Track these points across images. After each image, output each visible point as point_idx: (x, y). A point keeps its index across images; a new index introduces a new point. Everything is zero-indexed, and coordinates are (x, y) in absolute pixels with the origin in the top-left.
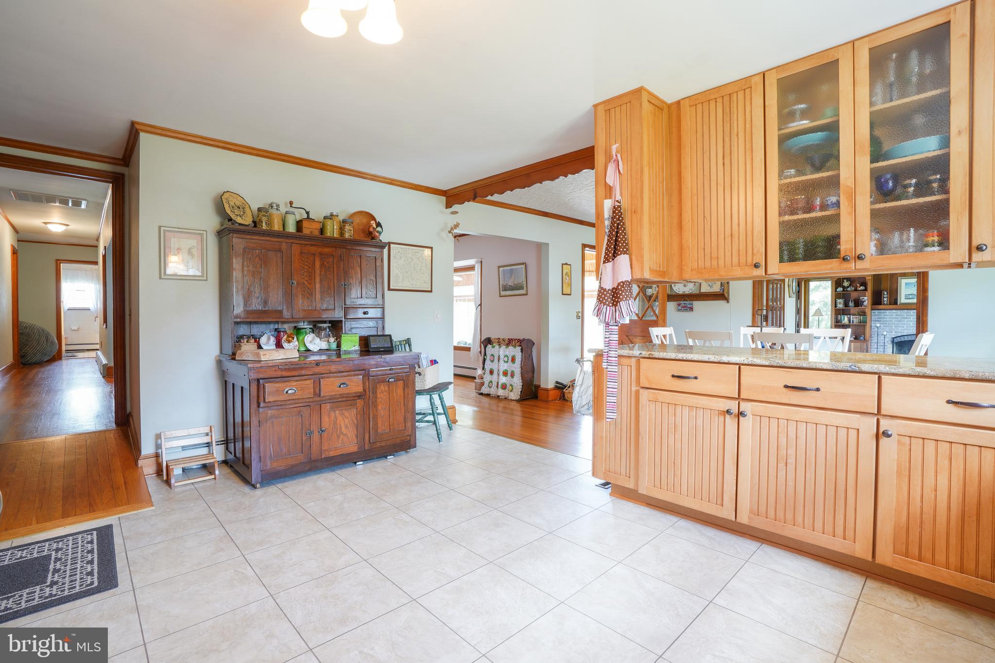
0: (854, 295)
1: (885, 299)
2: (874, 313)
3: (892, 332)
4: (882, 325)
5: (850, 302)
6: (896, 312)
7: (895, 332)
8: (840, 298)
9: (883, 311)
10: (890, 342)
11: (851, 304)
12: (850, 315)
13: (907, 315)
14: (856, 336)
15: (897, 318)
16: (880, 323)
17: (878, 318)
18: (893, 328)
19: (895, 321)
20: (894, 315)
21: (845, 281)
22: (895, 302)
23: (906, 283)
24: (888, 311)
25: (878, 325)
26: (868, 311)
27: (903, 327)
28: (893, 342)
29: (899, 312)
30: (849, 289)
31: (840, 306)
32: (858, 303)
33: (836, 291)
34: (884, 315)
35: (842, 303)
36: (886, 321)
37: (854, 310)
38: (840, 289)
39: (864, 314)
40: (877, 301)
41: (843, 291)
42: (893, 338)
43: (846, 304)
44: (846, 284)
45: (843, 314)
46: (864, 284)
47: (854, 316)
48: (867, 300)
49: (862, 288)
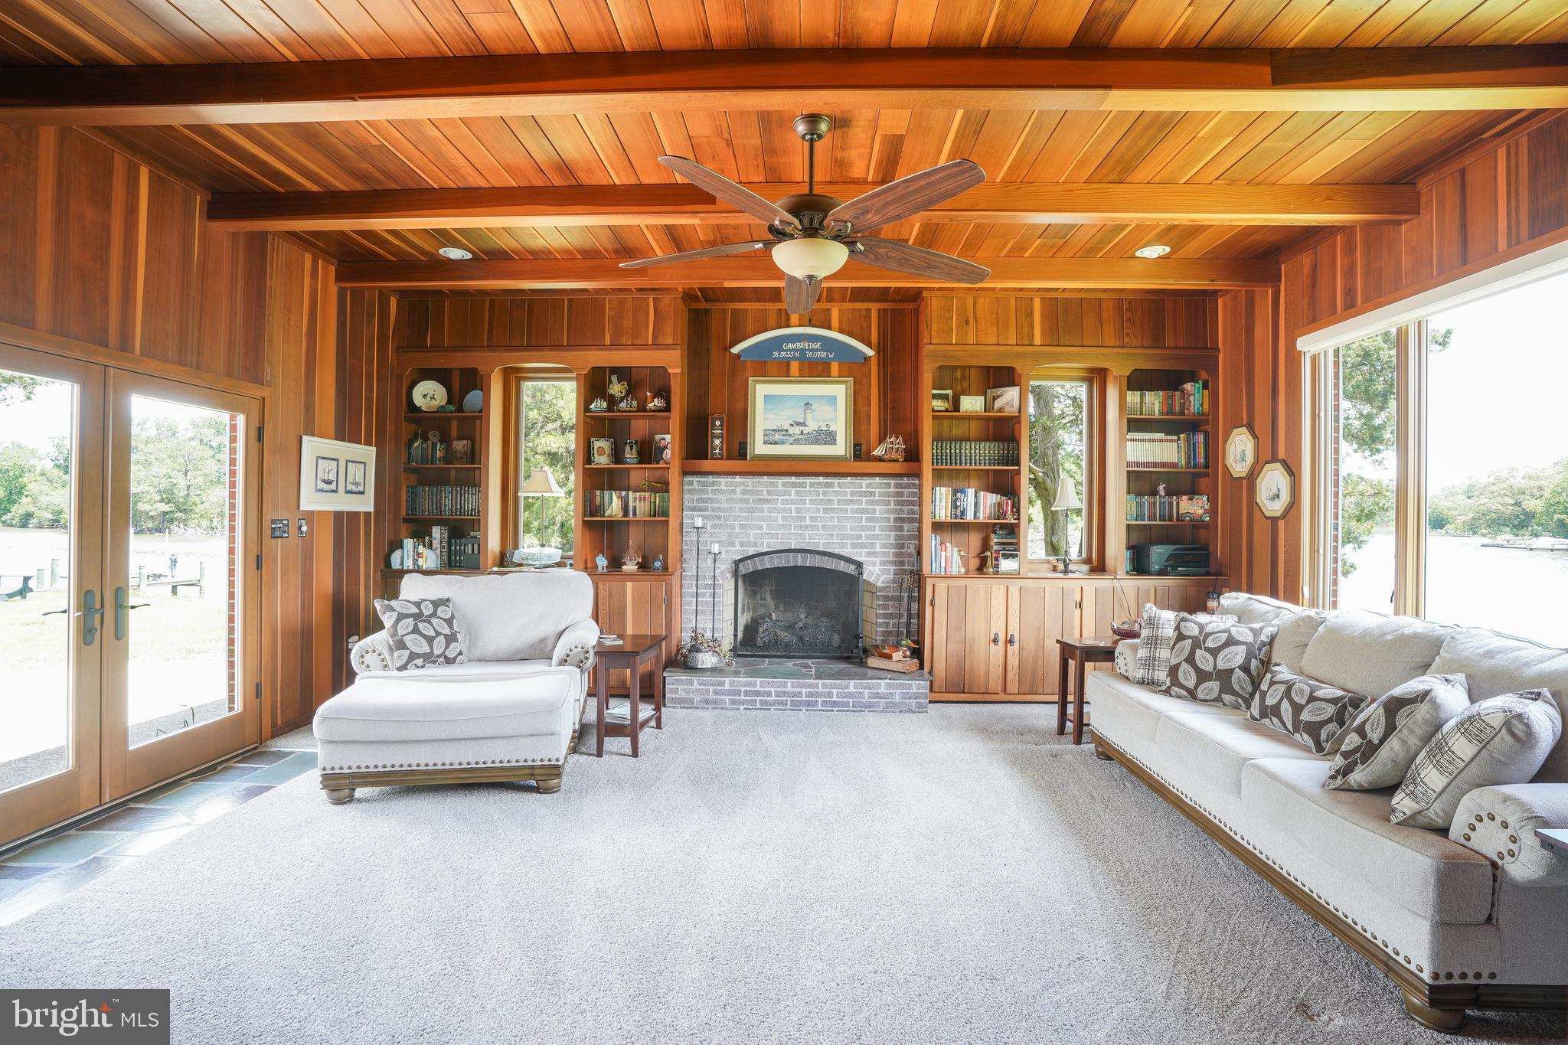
0: (640, 427)
1: (717, 442)
2: (690, 483)
3: (733, 544)
4: (710, 523)
5: (628, 448)
6: (743, 484)
7: (742, 544)
8: (601, 435)
9: (711, 479)
10: (729, 575)
11: (630, 454)
12: (628, 489)
13: (769, 492)
14: (643, 557)
15: (747, 501)
16: (704, 517)
17: (699, 500)
18: (737, 530)
19: (741, 510)
20: (739, 489)
21: (614, 378)
22: (739, 450)
23: (765, 396)
24: (723, 480)
25: (699, 522)
26: (674, 477)
27: (760, 528)
28: (736, 573)
29: (750, 481)
30: (623, 405)
31: (602, 460)
32: (649, 452)
33: (587, 409)
34: (715, 492)
35: (608, 450)
36: (720, 509)
37: (639, 475)
38: (598, 405)
39: (662, 486)
40: (696, 449)
41: (610, 409)
42: (737, 563)
43: (617, 456)
44: (616, 389)
45: (612, 487)
46: (664, 393)
47: (638, 494)
48: (670, 442)
49: (657, 403)
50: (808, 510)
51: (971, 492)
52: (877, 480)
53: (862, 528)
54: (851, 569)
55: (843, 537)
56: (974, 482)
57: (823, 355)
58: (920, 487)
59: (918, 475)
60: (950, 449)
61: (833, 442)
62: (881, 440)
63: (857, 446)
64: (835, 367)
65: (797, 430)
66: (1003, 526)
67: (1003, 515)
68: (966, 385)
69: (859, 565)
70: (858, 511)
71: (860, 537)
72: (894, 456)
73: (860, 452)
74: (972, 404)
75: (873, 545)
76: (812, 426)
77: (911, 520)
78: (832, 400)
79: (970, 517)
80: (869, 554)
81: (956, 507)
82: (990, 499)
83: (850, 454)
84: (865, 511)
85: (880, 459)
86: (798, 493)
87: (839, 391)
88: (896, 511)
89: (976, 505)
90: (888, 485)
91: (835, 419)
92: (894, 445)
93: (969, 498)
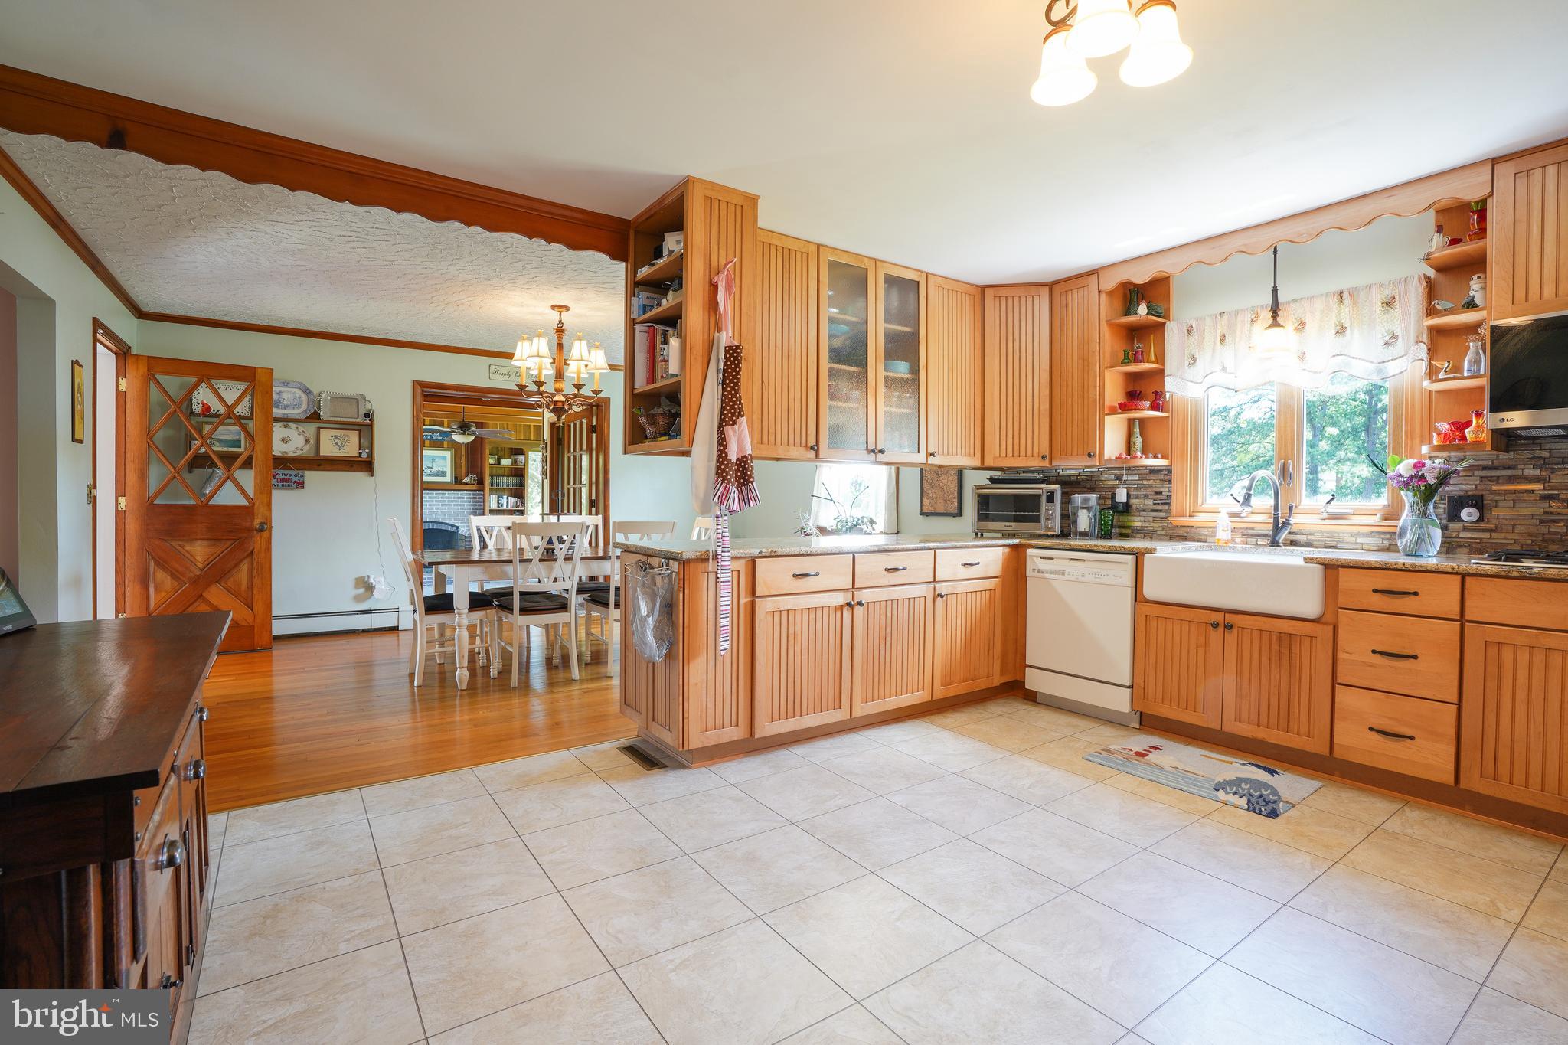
50: (434, 505)
51: (505, 497)
52: (465, 492)
53: (459, 512)
54: (454, 529)
55: (450, 516)
56: (506, 493)
57: (441, 438)
58: (484, 495)
59: (483, 490)
60: (496, 480)
61: (445, 476)
62: (467, 475)
63: (456, 478)
64: (445, 444)
65: (429, 470)
66: (518, 511)
67: (518, 506)
68: (502, 453)
69: (458, 528)
70: (456, 505)
71: (432, 508)
72: (472, 482)
73: (457, 480)
74: (506, 462)
75: (463, 519)
76: (435, 469)
77: (480, 509)
78: (445, 458)
79: (504, 507)
80: (461, 523)
81: (499, 503)
82: (513, 500)
83: (453, 481)
84: (460, 505)
85: (466, 484)
86: (430, 497)
87: (448, 454)
88: (472, 505)
89: (507, 502)
90: (470, 494)
91: (445, 466)
92: (473, 477)
93: (504, 500)
